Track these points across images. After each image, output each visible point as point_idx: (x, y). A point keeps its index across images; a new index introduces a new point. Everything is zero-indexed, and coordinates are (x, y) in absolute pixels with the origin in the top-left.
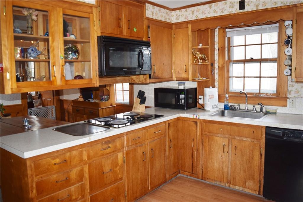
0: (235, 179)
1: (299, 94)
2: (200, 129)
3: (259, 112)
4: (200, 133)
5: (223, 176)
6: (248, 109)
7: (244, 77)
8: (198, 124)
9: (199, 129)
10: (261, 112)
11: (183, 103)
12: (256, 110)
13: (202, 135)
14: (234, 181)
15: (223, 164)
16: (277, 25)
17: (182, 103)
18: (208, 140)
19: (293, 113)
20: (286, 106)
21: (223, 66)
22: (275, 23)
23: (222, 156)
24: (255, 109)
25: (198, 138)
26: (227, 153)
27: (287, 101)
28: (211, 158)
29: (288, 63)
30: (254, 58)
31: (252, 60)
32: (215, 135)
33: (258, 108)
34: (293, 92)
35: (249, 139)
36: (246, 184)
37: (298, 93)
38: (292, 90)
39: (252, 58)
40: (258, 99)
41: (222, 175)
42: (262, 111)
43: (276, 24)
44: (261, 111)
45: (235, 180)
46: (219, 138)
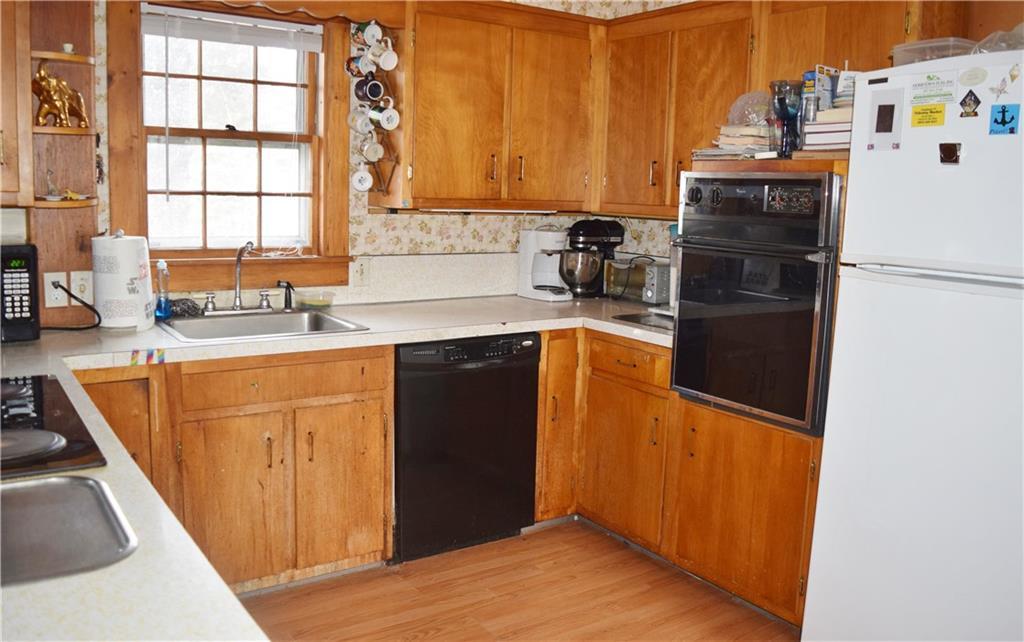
0: (314, 541)
1: (376, 245)
2: (165, 405)
3: (281, 312)
4: (162, 424)
5: (270, 552)
6: (243, 304)
7: (204, 193)
8: (155, 385)
9: (160, 405)
10: (288, 311)
11: (22, 312)
12: (269, 306)
13: (173, 427)
14: (310, 552)
15: (267, 510)
16: (319, 29)
17: (13, 312)
18: (205, 439)
19: (364, 302)
20: (345, 282)
21: (131, 148)
22: (313, 21)
23: (260, 483)
24: (268, 303)
25: (154, 446)
26: (282, 466)
27: (348, 267)
28: (220, 505)
29: (376, 152)
30: (237, 129)
31: (231, 134)
32: (231, 412)
33: (277, 297)
34: (361, 241)
35: (348, 398)
36: (346, 543)
37: (374, 241)
38: (358, 235)
39: (231, 128)
40: (266, 268)
41: (266, 550)
42: (290, 307)
43: (314, 25)
44: (286, 306)
45: (313, 548)
46: (248, 418)
